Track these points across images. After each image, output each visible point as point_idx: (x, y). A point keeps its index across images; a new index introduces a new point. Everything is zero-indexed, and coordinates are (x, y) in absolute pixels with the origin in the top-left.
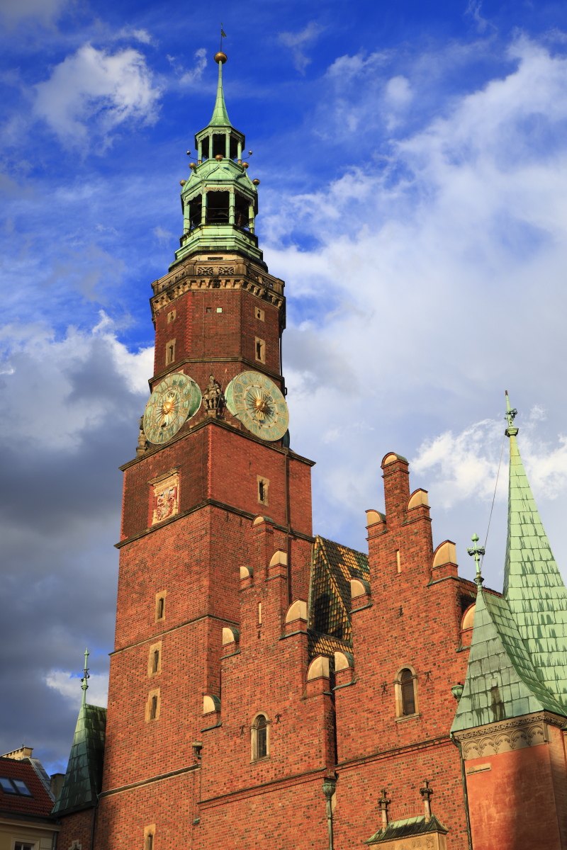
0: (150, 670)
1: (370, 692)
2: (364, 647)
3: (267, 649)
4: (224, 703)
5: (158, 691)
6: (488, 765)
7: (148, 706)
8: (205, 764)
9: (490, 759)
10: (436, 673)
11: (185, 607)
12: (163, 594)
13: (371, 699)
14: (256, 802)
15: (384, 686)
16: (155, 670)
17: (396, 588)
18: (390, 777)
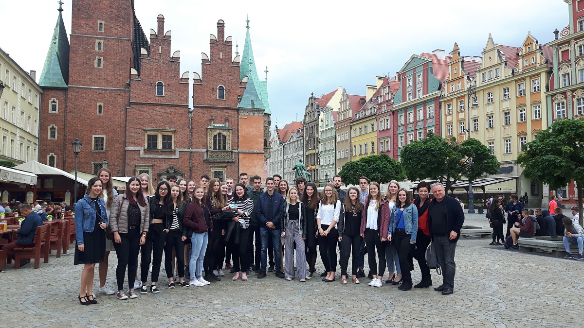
0: (97, 49)
1: (208, 89)
2: (207, 75)
3: (164, 63)
4: (141, 73)
5: (102, 58)
6: (246, 117)
7: (96, 61)
8: (132, 90)
9: (247, 116)
10: (231, 90)
11: (116, 32)
12: (103, 22)
13: (208, 91)
14: (157, 108)
15: (213, 89)
16: (99, 49)
17: (220, 62)
18: (214, 113)
